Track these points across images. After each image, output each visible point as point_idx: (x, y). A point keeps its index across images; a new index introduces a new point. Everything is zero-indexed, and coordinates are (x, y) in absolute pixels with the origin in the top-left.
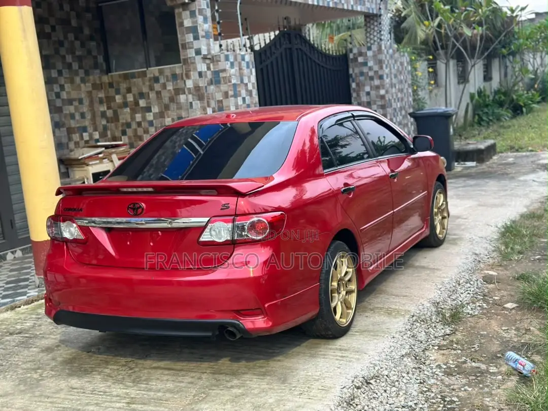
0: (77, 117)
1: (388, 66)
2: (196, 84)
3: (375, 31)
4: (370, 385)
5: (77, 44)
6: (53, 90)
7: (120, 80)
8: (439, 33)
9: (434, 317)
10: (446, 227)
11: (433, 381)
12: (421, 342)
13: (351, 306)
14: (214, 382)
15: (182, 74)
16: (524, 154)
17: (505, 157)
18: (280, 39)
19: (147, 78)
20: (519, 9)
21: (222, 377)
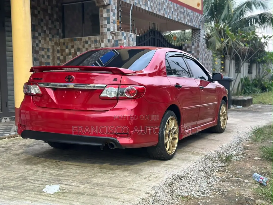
0: (46, 57)
1: (202, 54)
2: (106, 45)
3: (196, 37)
4: (181, 180)
5: (50, 22)
6: (35, 42)
7: (69, 41)
8: (227, 46)
9: (217, 158)
10: (225, 124)
11: (214, 183)
12: (210, 167)
13: (175, 146)
14: (100, 171)
15: (100, 40)
16: (267, 105)
17: (257, 106)
18: (149, 33)
19: (82, 41)
20: (268, 37)
21: (104, 170)
